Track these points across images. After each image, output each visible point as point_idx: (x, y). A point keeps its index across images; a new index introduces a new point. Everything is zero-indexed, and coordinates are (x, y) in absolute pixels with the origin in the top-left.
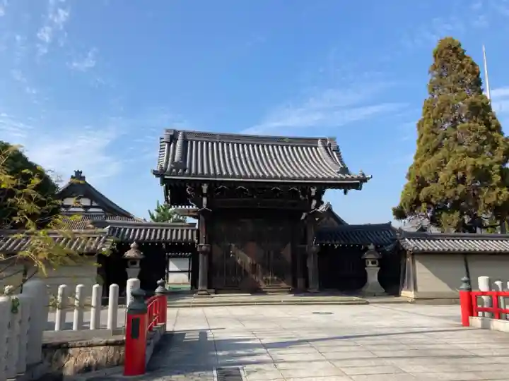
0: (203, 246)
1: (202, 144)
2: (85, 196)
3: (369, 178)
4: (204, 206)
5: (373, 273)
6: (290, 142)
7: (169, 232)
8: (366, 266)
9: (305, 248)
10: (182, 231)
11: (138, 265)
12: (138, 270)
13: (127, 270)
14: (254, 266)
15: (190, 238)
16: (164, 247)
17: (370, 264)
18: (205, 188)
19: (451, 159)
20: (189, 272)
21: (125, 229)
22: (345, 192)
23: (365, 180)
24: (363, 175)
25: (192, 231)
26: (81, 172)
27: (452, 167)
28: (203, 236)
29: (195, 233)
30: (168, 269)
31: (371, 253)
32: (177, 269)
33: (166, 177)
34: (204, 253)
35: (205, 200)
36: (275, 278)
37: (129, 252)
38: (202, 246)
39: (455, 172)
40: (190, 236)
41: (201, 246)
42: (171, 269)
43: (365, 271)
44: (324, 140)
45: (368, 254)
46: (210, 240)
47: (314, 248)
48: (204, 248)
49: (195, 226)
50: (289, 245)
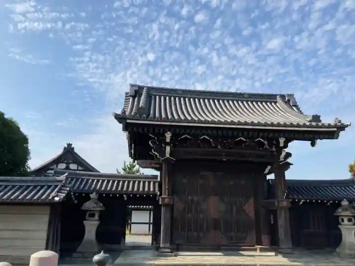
1: (165, 99)
2: (74, 163)
3: (347, 126)
4: (168, 155)
6: (250, 97)
7: (131, 184)
8: (340, 224)
9: (274, 203)
10: (144, 183)
11: (97, 217)
12: (97, 223)
13: (85, 222)
15: (152, 189)
16: (126, 198)
17: (346, 222)
18: (168, 136)
20: (149, 223)
21: (88, 180)
22: (313, 145)
24: (340, 122)
25: (154, 183)
26: (72, 144)
28: (165, 187)
29: (157, 184)
33: (128, 121)
34: (166, 206)
35: (168, 149)
37: (88, 202)
38: (165, 198)
40: (152, 188)
41: (163, 199)
44: (283, 97)
46: (173, 192)
47: (285, 204)
48: (166, 201)
49: (157, 178)
50: (252, 201)
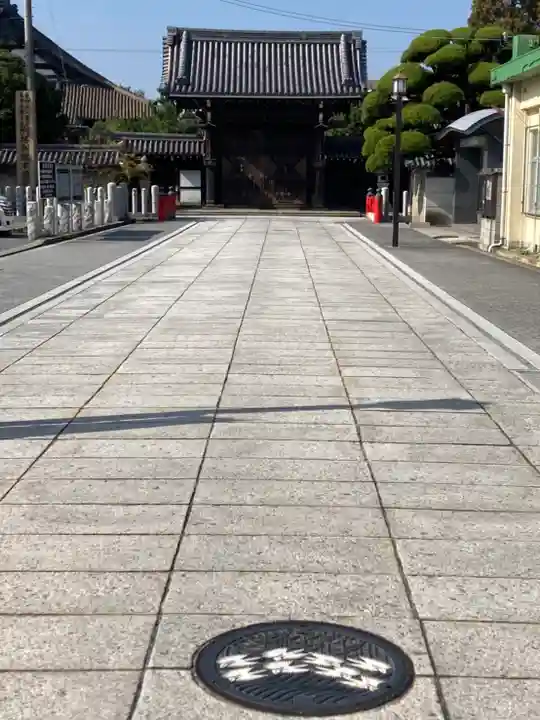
0: (208, 160)
4: (209, 122)
6: (308, 39)
7: (182, 145)
10: (190, 143)
11: (149, 178)
14: (266, 182)
15: (197, 151)
16: (172, 159)
21: (133, 141)
25: (200, 143)
28: (209, 150)
29: (202, 145)
30: (179, 184)
32: (191, 185)
34: (211, 168)
35: (209, 114)
36: (289, 194)
40: (197, 149)
42: (182, 185)
48: (210, 162)
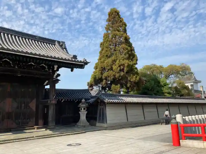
3: (89, 63)
5: (83, 115)
8: (80, 111)
9: (48, 102)
17: (83, 110)
19: (118, 60)
23: (86, 63)
27: (118, 64)
31: (83, 104)
39: (120, 66)
43: (79, 114)
44: (59, 42)
45: (82, 104)
47: (54, 102)
50: (34, 101)
